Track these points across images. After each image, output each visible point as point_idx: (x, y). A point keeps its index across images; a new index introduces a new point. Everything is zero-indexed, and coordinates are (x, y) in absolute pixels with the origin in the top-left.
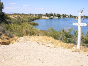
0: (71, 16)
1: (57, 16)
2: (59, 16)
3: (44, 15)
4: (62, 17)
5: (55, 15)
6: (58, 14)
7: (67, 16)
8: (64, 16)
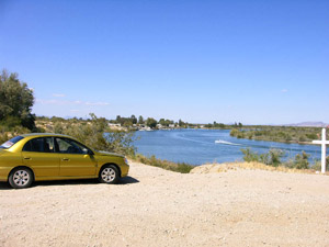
0: (181, 123)
1: (148, 125)
2: (153, 124)
3: (111, 122)
4: (160, 126)
5: (141, 121)
6: (149, 120)
7: (172, 123)
8: (166, 123)
